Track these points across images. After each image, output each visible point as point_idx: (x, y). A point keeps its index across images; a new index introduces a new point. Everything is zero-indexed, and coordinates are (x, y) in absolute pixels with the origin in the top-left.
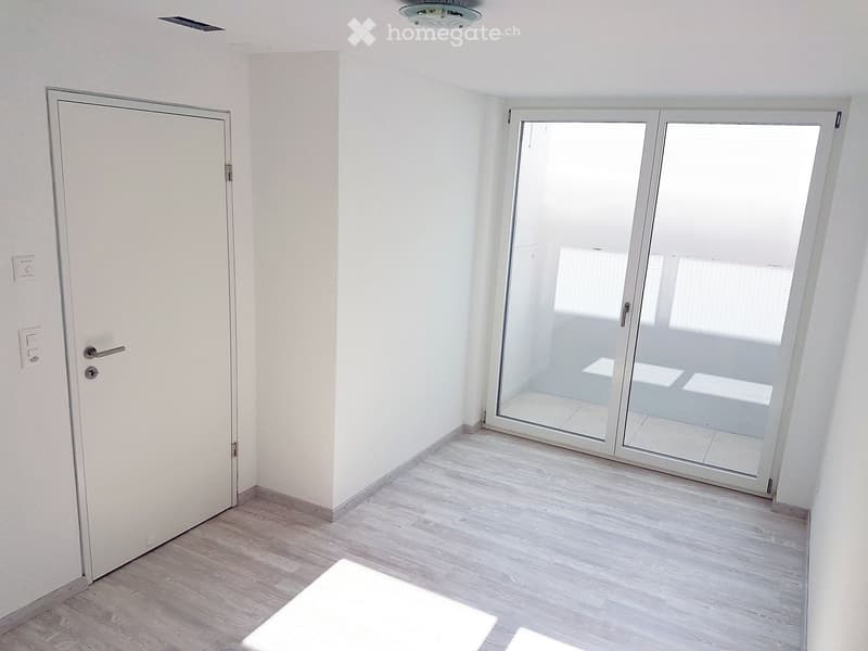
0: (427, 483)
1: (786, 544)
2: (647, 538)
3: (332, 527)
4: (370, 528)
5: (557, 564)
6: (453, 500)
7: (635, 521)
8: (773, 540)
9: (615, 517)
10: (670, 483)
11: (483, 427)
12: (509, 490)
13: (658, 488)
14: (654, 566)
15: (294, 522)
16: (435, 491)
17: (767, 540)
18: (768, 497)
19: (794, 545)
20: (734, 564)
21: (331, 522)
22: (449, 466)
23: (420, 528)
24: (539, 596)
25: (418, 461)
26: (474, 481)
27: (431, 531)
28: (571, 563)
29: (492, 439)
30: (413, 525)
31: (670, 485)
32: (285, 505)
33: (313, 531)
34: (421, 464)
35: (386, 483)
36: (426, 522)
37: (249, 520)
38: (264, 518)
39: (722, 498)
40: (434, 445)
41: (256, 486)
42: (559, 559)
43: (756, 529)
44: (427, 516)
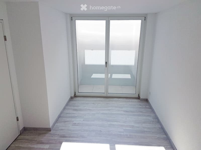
0: (70, 113)
1: (147, 107)
2: (123, 113)
3: (52, 132)
4: (62, 130)
5: (109, 124)
6: (78, 116)
7: (118, 109)
8: (144, 107)
9: (114, 110)
10: (119, 99)
11: (75, 96)
12: (90, 110)
13: (118, 101)
14: (127, 118)
15: (40, 134)
16: (73, 115)
17: (143, 107)
18: (139, 98)
19: (148, 107)
20: (141, 114)
21: (51, 131)
22: (73, 108)
23: (74, 125)
24: (110, 133)
25: (64, 109)
26: (80, 110)
27: (77, 126)
28: (112, 123)
29: (79, 99)
30: (73, 125)
31: (120, 99)
32: (35, 130)
33: (47, 135)
34: (65, 109)
35: (59, 117)
36: (75, 123)
37: (27, 137)
38: (31, 135)
39: (131, 100)
40: (66, 104)
41: (24, 127)
42: (109, 123)
43: (140, 105)
44: (74, 122)
